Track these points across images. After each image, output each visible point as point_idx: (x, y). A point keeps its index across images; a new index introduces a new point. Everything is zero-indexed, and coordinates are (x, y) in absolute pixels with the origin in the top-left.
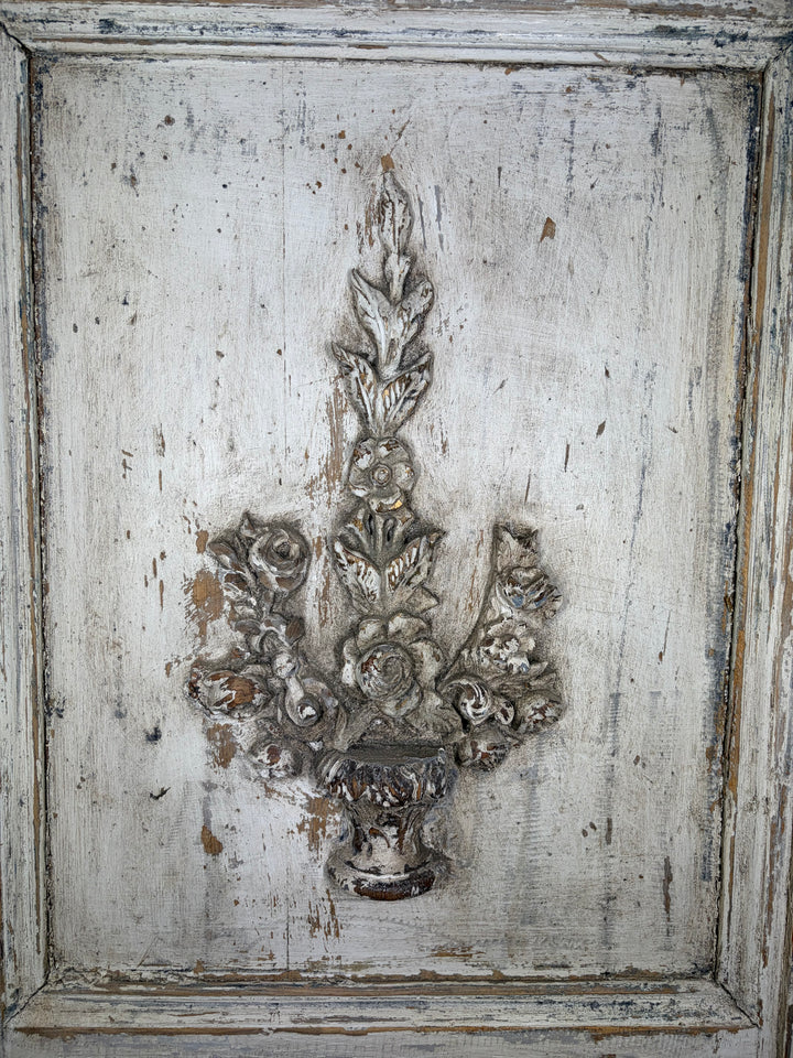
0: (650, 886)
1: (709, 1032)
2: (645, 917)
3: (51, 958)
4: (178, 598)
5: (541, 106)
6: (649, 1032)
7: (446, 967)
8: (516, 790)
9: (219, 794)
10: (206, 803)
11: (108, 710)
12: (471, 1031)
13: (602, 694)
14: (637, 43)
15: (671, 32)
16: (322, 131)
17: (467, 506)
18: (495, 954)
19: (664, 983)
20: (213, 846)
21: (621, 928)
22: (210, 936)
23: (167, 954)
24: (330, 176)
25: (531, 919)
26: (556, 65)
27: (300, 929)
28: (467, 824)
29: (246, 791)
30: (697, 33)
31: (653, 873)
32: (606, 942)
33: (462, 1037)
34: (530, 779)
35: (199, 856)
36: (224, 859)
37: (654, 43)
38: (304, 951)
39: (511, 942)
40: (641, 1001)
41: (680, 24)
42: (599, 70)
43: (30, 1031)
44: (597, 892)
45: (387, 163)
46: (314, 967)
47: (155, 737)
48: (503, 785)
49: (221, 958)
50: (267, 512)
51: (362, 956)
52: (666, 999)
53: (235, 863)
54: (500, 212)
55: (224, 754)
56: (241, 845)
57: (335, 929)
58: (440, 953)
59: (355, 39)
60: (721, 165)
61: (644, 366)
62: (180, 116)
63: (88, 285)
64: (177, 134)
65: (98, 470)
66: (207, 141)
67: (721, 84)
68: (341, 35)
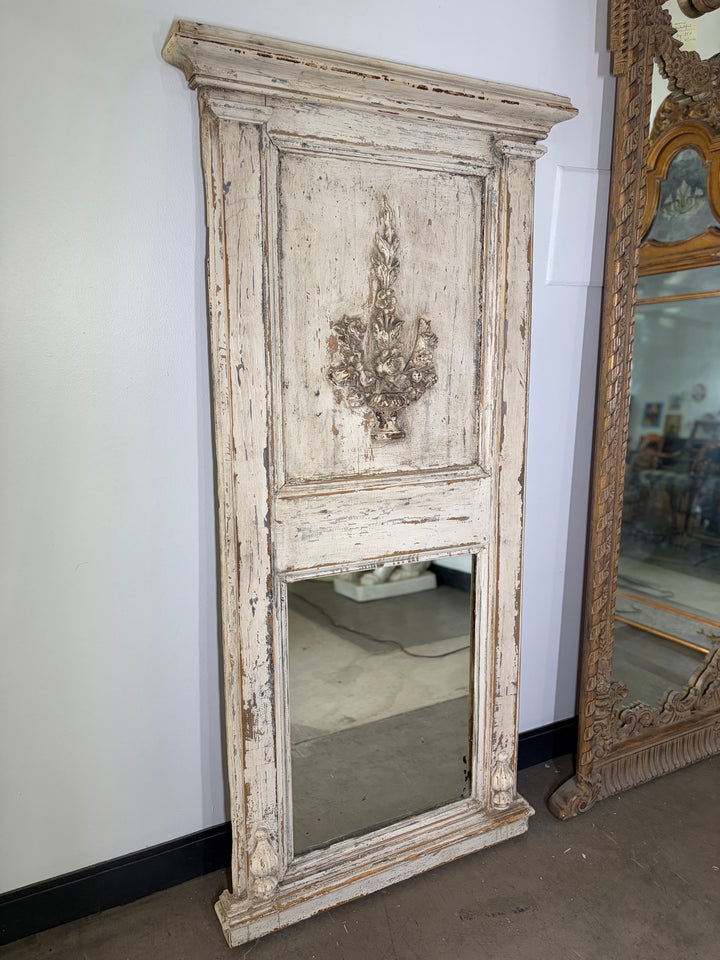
0: (459, 438)
1: (478, 479)
2: (459, 447)
3: (287, 475)
4: (324, 345)
5: (427, 182)
6: (462, 480)
7: (405, 468)
8: (423, 408)
9: (338, 414)
10: (334, 417)
11: (303, 386)
12: (415, 485)
13: (446, 375)
14: (453, 166)
15: (462, 164)
16: (366, 185)
17: (409, 313)
18: (418, 462)
19: (465, 467)
20: (336, 432)
21: (452, 451)
22: (335, 463)
23: (322, 471)
24: (368, 201)
25: (428, 450)
26: (430, 170)
27: (362, 459)
28: (410, 419)
29: (346, 412)
30: (469, 165)
31: (461, 433)
32: (449, 456)
33: (412, 487)
34: (427, 404)
35: (332, 436)
36: (339, 436)
37: (458, 167)
38: (363, 466)
39: (423, 458)
40: (459, 472)
41: (465, 162)
42: (442, 172)
43: (283, 499)
44: (445, 440)
45: (384, 197)
46: (366, 471)
47: (318, 394)
48: (419, 406)
49: (338, 471)
50: (351, 315)
51: (380, 466)
52: (465, 471)
53: (343, 437)
54: (417, 215)
55: (339, 400)
56: (345, 431)
57: (372, 458)
58: (403, 464)
59: (377, 157)
60: (475, 206)
61: (456, 268)
62: (324, 177)
63: (295, 234)
64: (323, 183)
65: (299, 298)
66: (332, 186)
67: (474, 180)
68: (373, 155)
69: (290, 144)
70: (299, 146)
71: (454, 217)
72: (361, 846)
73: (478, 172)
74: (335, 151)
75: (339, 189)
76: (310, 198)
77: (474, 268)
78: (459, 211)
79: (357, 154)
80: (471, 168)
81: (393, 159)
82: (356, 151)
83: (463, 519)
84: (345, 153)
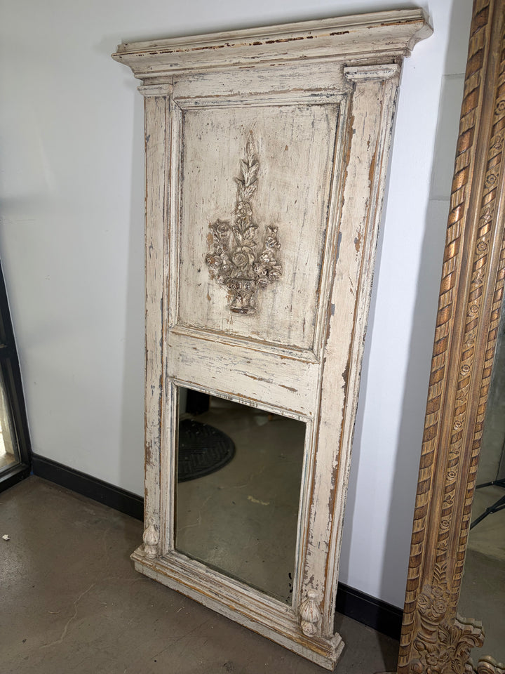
0: (300, 324)
1: (308, 363)
2: (298, 332)
3: (179, 319)
4: (205, 239)
5: (286, 116)
6: (294, 359)
7: (254, 336)
8: (271, 295)
9: (211, 286)
10: (208, 288)
11: (191, 264)
12: (256, 350)
13: (292, 272)
14: (307, 99)
15: (315, 95)
16: (238, 125)
17: (264, 221)
18: (264, 335)
19: (301, 350)
20: (209, 299)
21: (293, 334)
22: (208, 320)
23: (200, 322)
24: (239, 136)
25: (272, 328)
26: (290, 105)
27: (225, 321)
28: (260, 301)
29: (216, 286)
30: (321, 95)
31: (301, 321)
32: (289, 337)
33: (253, 351)
34: (274, 292)
35: (207, 301)
36: (211, 302)
37: (312, 98)
38: (225, 326)
39: (268, 332)
40: (294, 352)
41: (317, 93)
42: (299, 106)
43: (173, 332)
44: (288, 324)
45: (251, 132)
46: (227, 331)
47: (199, 271)
48: (268, 293)
49: (210, 325)
50: (223, 219)
51: (237, 330)
52: (300, 353)
53: (213, 303)
54: (275, 144)
55: (213, 277)
56: (214, 299)
57: (232, 323)
58: (253, 333)
59: (244, 103)
60: (329, 130)
61: (307, 185)
62: (210, 123)
63: (191, 163)
64: (210, 126)
65: (191, 207)
66: (215, 128)
67: (330, 107)
68: (242, 101)
69: (188, 104)
70: (193, 104)
71: (308, 143)
72: (209, 574)
73: (331, 100)
74: (215, 104)
75: (220, 130)
76: (201, 139)
77: (324, 185)
78: (313, 136)
79: (231, 103)
80: (324, 97)
81: (257, 101)
82: (229, 101)
83: (293, 390)
84: (222, 104)
